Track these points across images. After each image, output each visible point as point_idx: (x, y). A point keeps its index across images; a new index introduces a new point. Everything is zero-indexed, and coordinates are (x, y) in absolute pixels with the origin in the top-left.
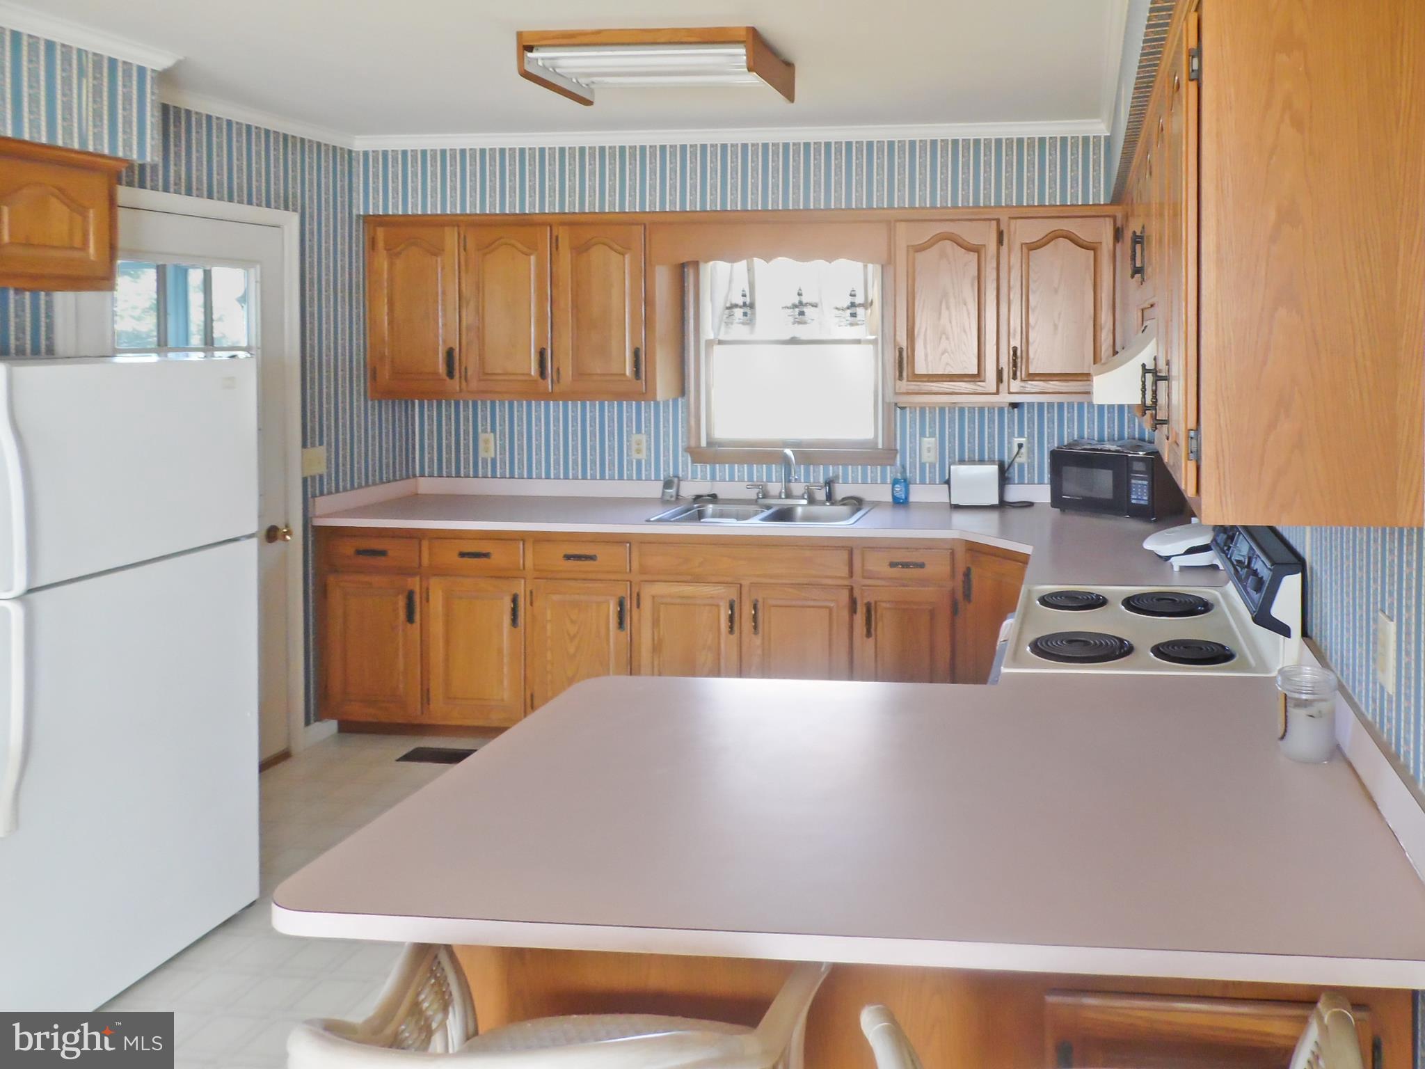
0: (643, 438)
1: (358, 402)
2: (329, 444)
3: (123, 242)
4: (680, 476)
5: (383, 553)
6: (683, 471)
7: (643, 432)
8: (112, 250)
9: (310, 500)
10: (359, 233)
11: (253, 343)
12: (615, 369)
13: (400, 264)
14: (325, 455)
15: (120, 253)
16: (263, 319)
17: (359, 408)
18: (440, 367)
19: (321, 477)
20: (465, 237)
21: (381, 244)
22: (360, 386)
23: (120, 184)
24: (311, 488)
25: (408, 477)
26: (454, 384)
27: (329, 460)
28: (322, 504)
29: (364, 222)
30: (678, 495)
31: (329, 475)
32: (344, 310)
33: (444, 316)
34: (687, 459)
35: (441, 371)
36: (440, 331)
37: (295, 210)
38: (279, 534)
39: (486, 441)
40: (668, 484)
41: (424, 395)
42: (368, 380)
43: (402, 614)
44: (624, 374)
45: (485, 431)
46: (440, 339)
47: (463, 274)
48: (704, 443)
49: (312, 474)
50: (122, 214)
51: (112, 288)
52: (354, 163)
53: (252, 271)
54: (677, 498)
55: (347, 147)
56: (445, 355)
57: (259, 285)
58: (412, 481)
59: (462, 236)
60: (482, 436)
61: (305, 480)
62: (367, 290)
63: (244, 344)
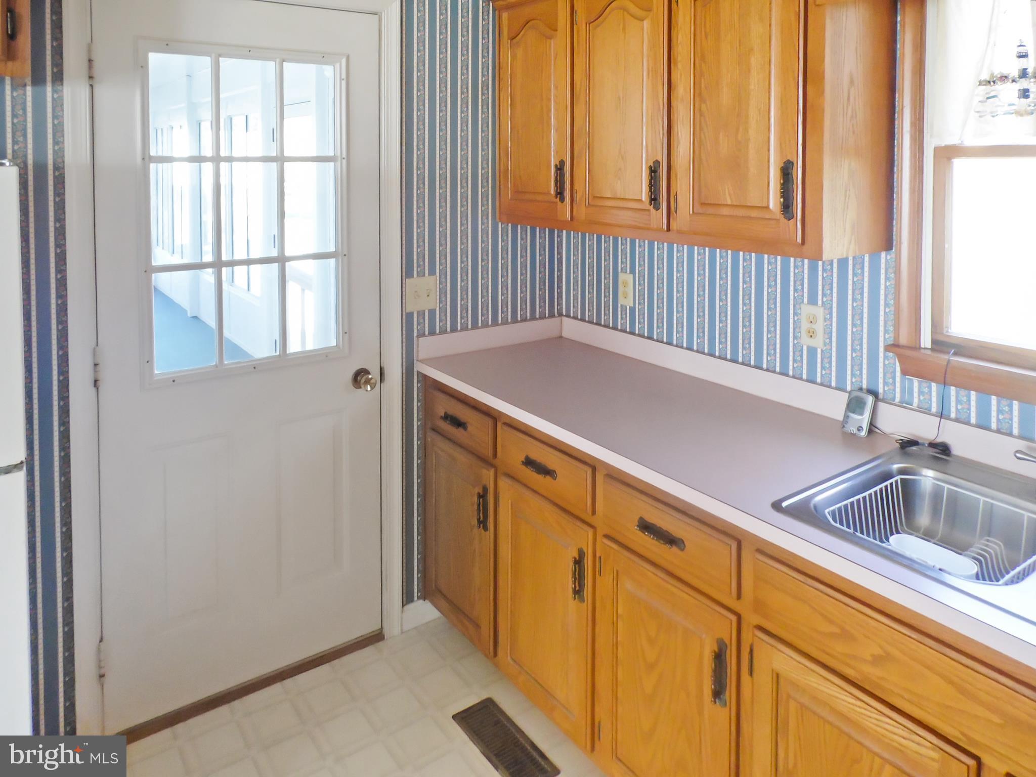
0: (819, 312)
1: (485, 224)
2: (443, 273)
4: (881, 391)
5: (464, 426)
6: (885, 383)
7: (820, 303)
9: (415, 340)
11: (335, 153)
12: (754, 199)
14: (436, 287)
17: (485, 232)
18: (550, 185)
19: (432, 312)
21: (505, 32)
22: (486, 207)
24: (417, 326)
25: (552, 316)
26: (565, 209)
27: (443, 292)
30: (872, 428)
31: (443, 311)
32: (464, 113)
33: (557, 117)
34: (895, 364)
35: (552, 193)
36: (553, 138)
39: (625, 285)
40: (855, 405)
42: (497, 199)
44: (767, 207)
45: (624, 271)
46: (551, 148)
47: (574, 59)
48: (926, 341)
49: (421, 308)
54: (870, 431)
56: (555, 170)
58: (555, 321)
59: (574, 8)
60: (622, 277)
61: (408, 317)
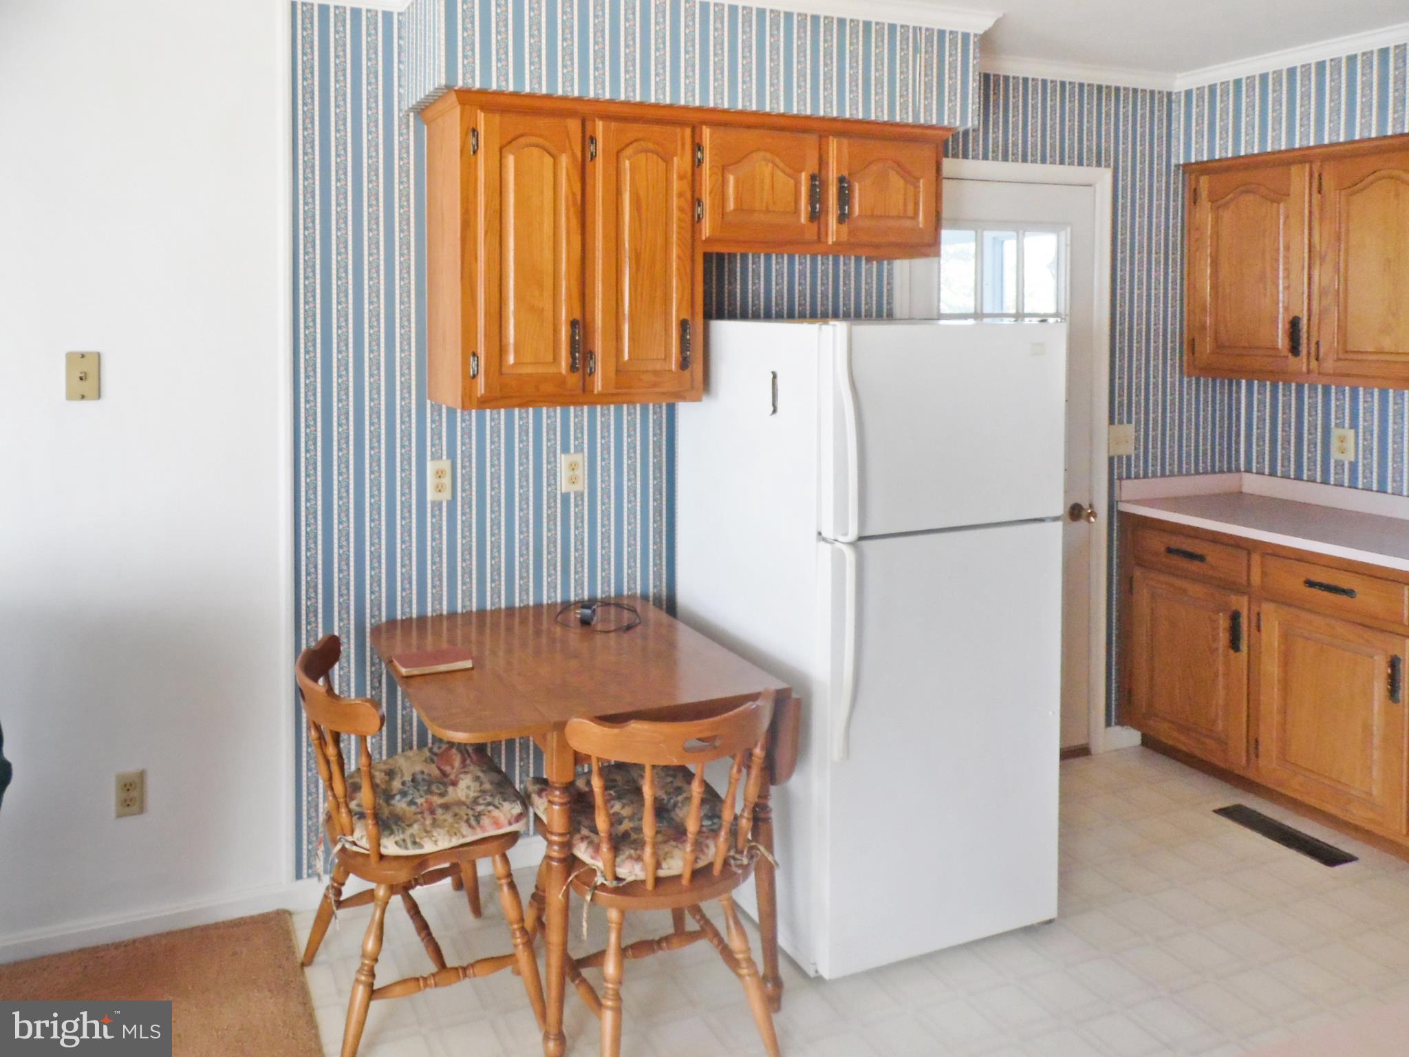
1: (1173, 377)
2: (1138, 423)
3: (946, 213)
5: (1201, 558)
8: (937, 222)
9: (1117, 482)
10: (1178, 183)
11: (1062, 310)
13: (1227, 215)
14: (1133, 434)
15: (944, 222)
16: (1071, 282)
18: (1280, 341)
19: (1129, 458)
20: (1320, 176)
21: (1204, 194)
22: (1174, 360)
23: (947, 156)
24: (1118, 470)
25: (1234, 471)
26: (1300, 364)
27: (1137, 439)
28: (1129, 489)
29: (1184, 173)
31: (1137, 457)
32: (1158, 273)
33: (1287, 277)
35: (1280, 345)
36: (1281, 295)
37: (1108, 166)
38: (1084, 514)
39: (1343, 439)
41: (1252, 374)
42: (1185, 352)
43: (1223, 637)
45: (1341, 425)
46: (1281, 305)
47: (1316, 224)
49: (1119, 453)
50: (947, 186)
51: (937, 254)
52: (1174, 106)
53: (1063, 234)
55: (1165, 90)
56: (1287, 326)
57: (1069, 248)
59: (1316, 175)
60: (1336, 432)
61: (1111, 460)
62: (1186, 251)
63: (1052, 310)
